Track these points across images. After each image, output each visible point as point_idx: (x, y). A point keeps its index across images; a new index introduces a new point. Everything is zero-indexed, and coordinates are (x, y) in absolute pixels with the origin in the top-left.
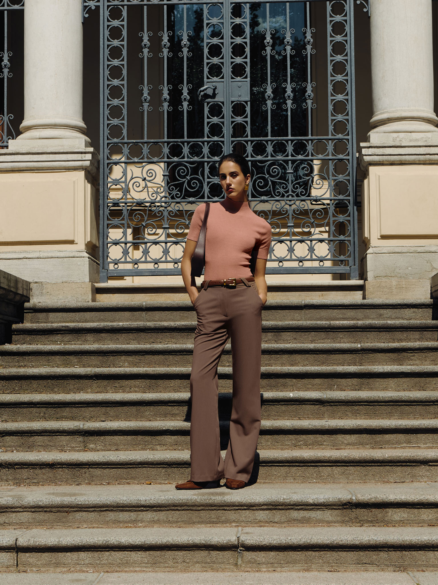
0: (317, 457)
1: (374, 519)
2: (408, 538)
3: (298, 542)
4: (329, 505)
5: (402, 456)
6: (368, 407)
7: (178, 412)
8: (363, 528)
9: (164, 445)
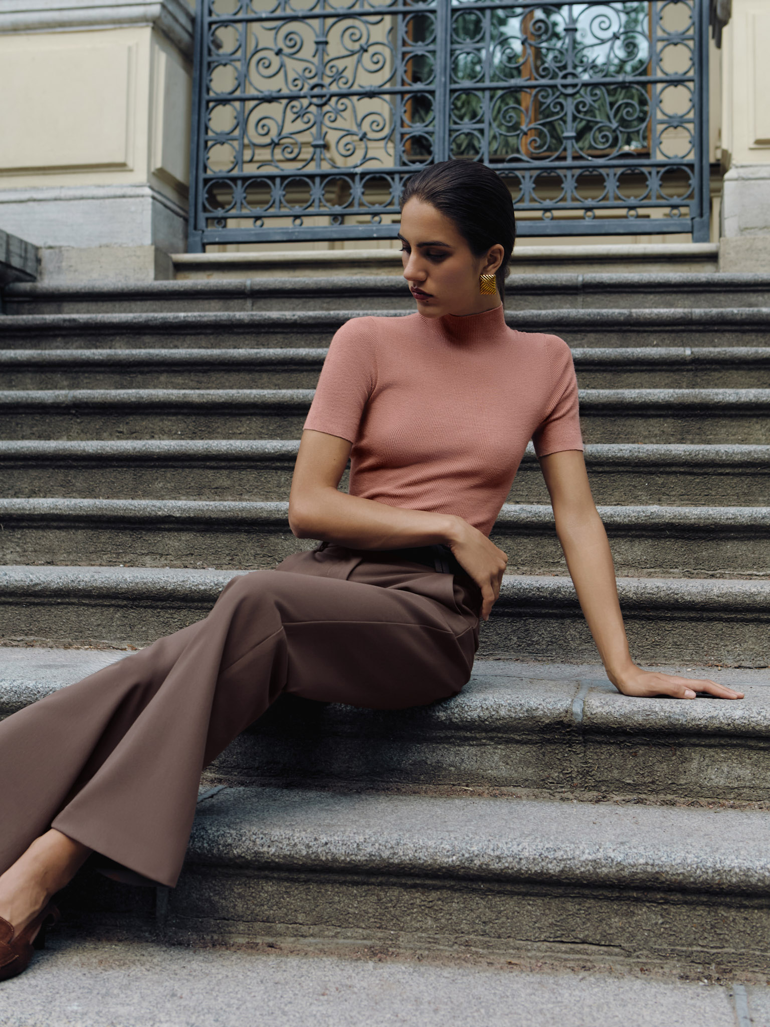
0: (519, 590)
1: (641, 780)
2: (735, 863)
3: (348, 855)
4: (497, 729)
5: (759, 593)
6: (689, 478)
7: (229, 482)
8: (602, 808)
9: (161, 555)
